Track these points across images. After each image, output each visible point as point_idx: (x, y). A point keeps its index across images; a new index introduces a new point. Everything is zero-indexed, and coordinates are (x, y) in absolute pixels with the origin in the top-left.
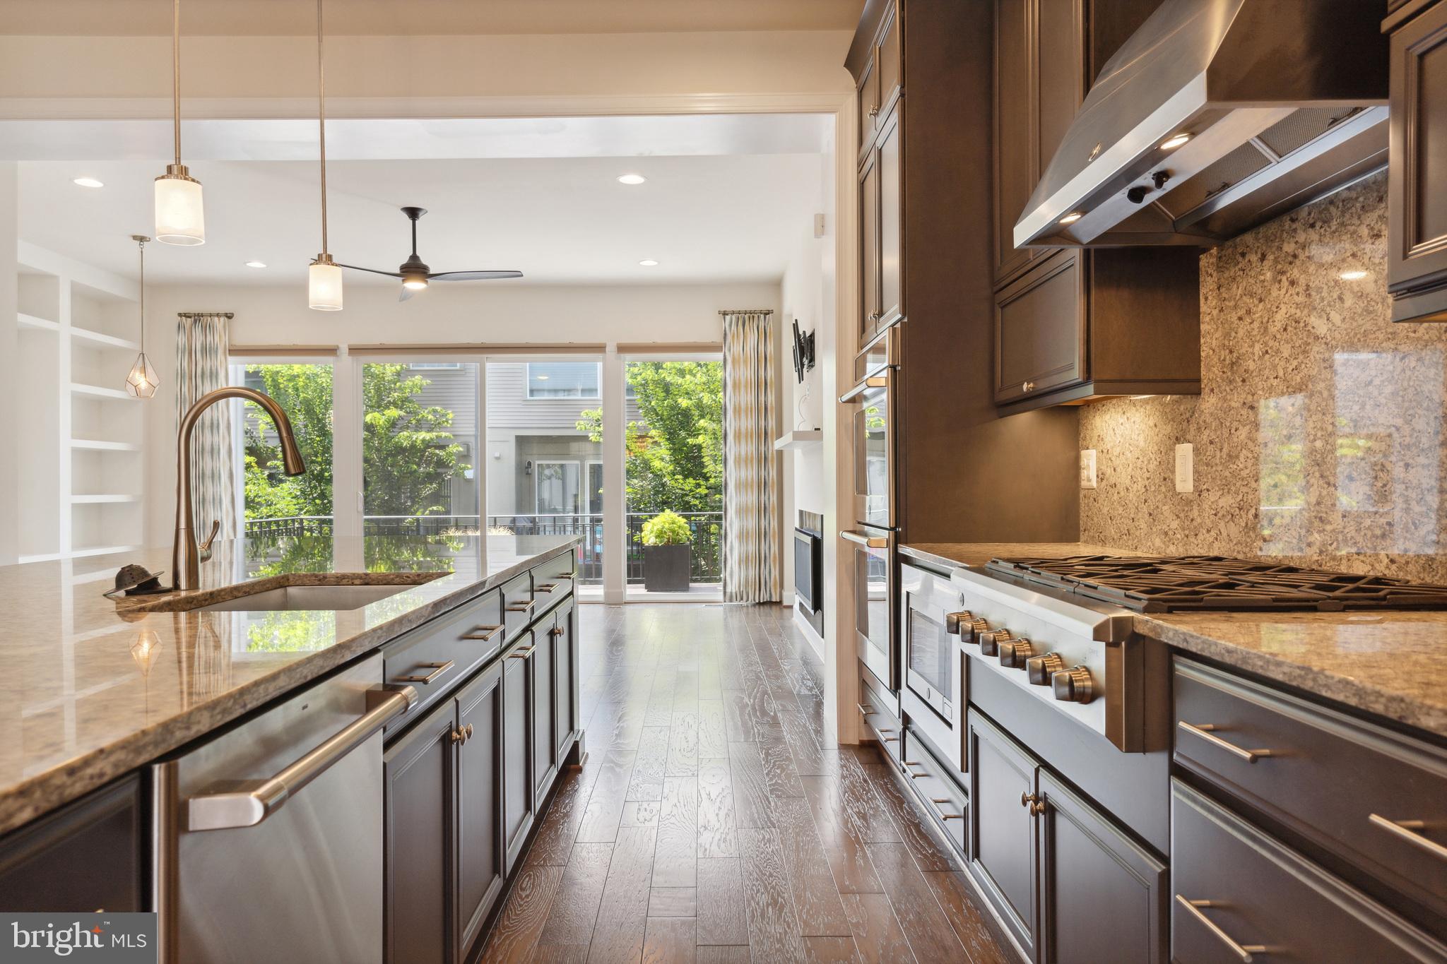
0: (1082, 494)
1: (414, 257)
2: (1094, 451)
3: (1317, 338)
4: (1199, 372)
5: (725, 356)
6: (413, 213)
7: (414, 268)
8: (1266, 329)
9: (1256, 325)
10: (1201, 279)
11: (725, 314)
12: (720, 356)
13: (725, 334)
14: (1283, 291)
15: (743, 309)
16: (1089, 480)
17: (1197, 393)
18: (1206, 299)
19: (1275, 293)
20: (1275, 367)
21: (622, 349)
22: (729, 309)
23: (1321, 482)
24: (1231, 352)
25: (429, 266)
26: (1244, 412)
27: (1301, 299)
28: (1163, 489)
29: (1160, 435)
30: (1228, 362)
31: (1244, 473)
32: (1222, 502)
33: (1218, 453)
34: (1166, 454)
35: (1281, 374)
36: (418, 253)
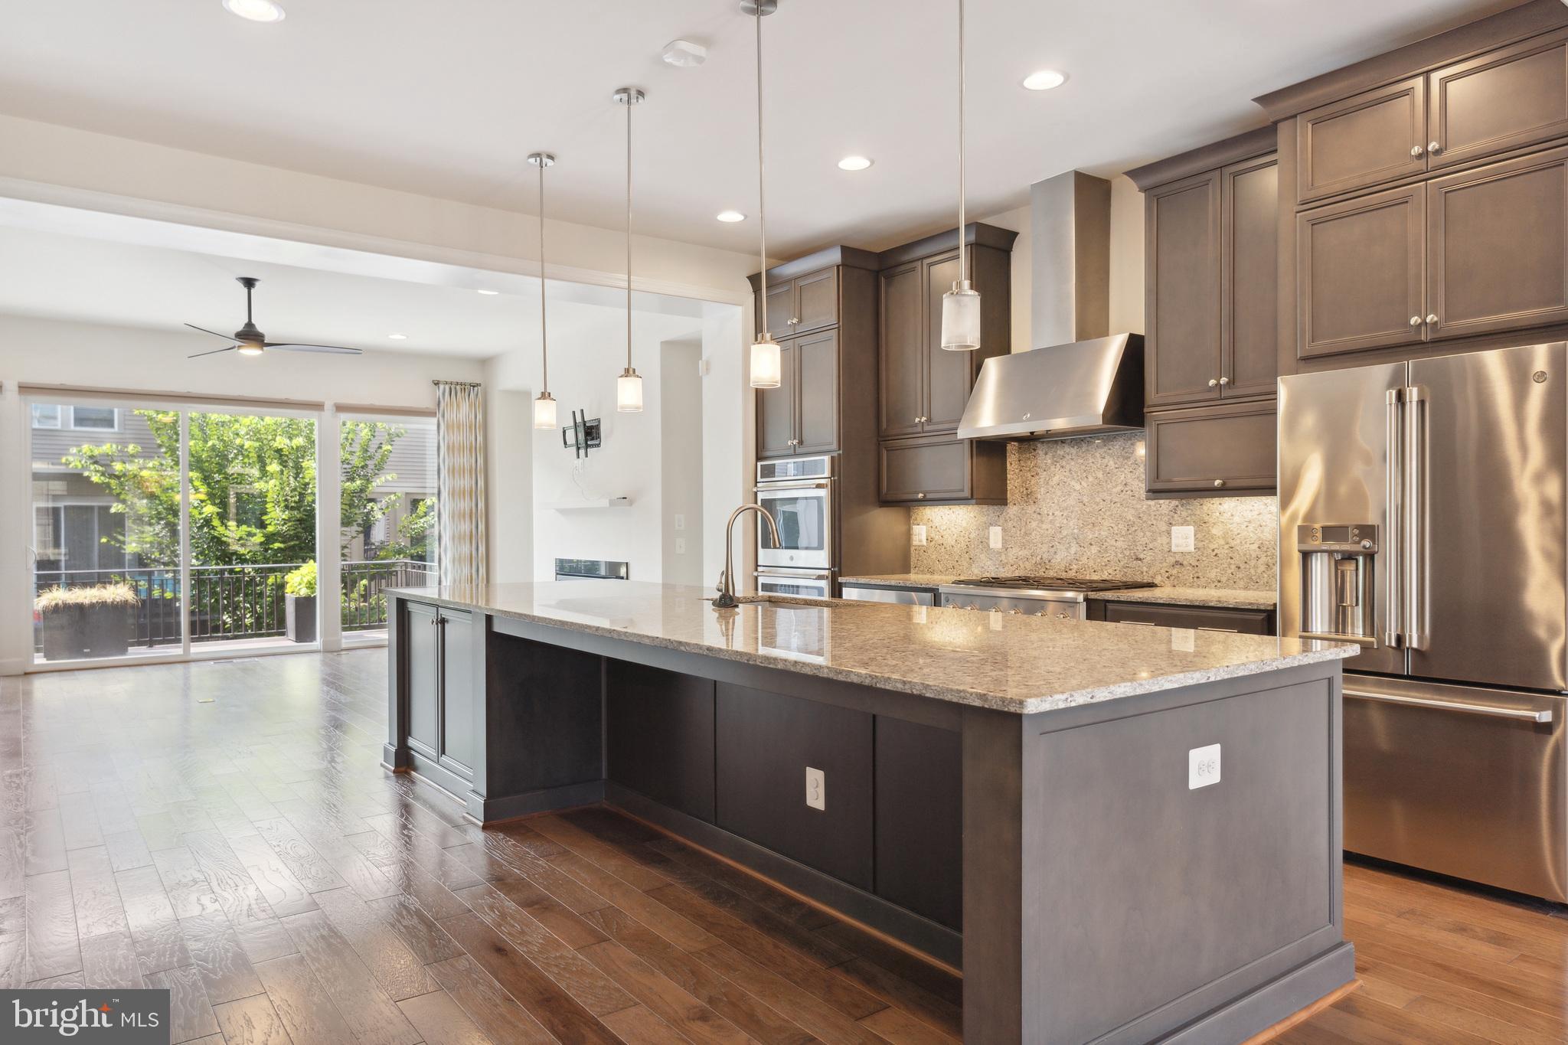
0: (912, 549)
1: (250, 325)
2: (925, 527)
3: (1075, 490)
4: (1006, 495)
5: (438, 421)
6: (249, 283)
7: (250, 335)
8: (1048, 483)
9: (1042, 480)
10: (1008, 455)
11: (437, 383)
12: (434, 420)
13: (439, 402)
14: (1057, 470)
15: (454, 380)
16: (920, 541)
17: (1006, 504)
18: (1011, 464)
19: (1053, 468)
20: (1053, 499)
21: (340, 408)
22: (441, 378)
23: (1077, 545)
24: (1027, 489)
25: (265, 334)
26: (1035, 515)
27: (1067, 474)
28: (980, 546)
29: (979, 522)
30: (1025, 493)
31: (1034, 541)
32: (1020, 553)
33: (1019, 532)
34: (983, 530)
35: (1056, 501)
36: (253, 321)
